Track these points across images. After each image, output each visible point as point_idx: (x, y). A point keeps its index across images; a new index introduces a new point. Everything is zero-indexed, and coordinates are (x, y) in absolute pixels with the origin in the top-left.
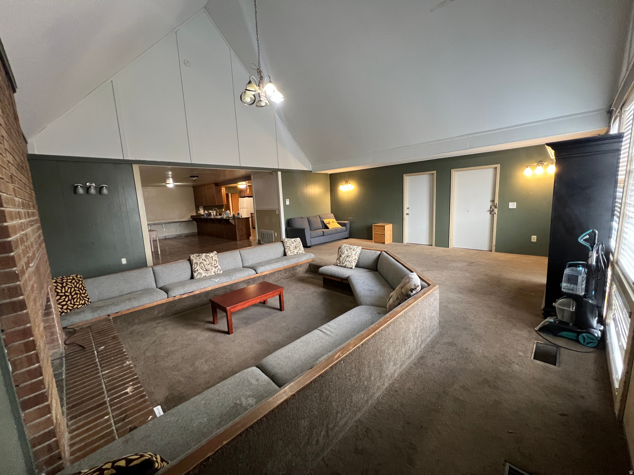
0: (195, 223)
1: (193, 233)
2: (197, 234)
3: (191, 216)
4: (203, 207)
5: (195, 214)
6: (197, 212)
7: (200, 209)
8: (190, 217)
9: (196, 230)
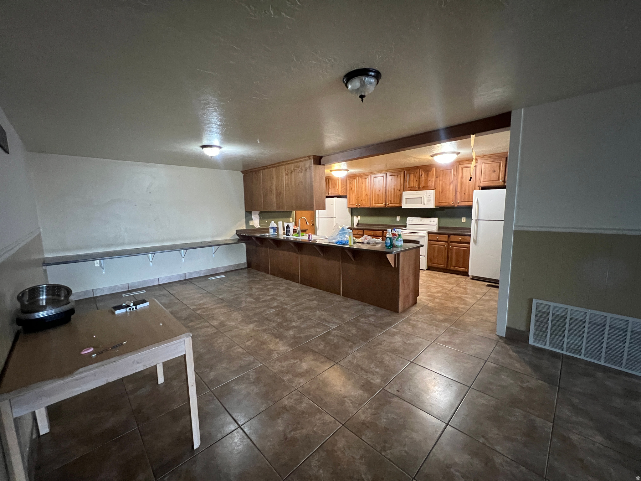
0: (244, 245)
1: (238, 265)
2: (246, 266)
3: (237, 231)
4: (258, 212)
5: (244, 227)
6: (247, 222)
7: (253, 217)
8: (235, 232)
9: (243, 259)
